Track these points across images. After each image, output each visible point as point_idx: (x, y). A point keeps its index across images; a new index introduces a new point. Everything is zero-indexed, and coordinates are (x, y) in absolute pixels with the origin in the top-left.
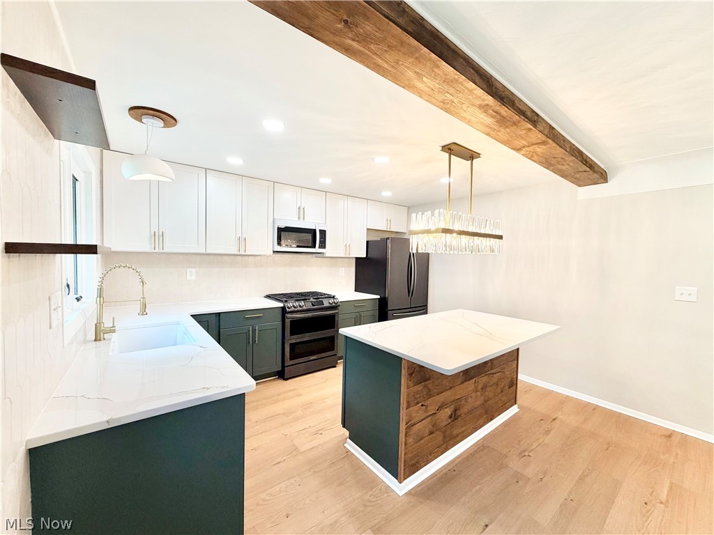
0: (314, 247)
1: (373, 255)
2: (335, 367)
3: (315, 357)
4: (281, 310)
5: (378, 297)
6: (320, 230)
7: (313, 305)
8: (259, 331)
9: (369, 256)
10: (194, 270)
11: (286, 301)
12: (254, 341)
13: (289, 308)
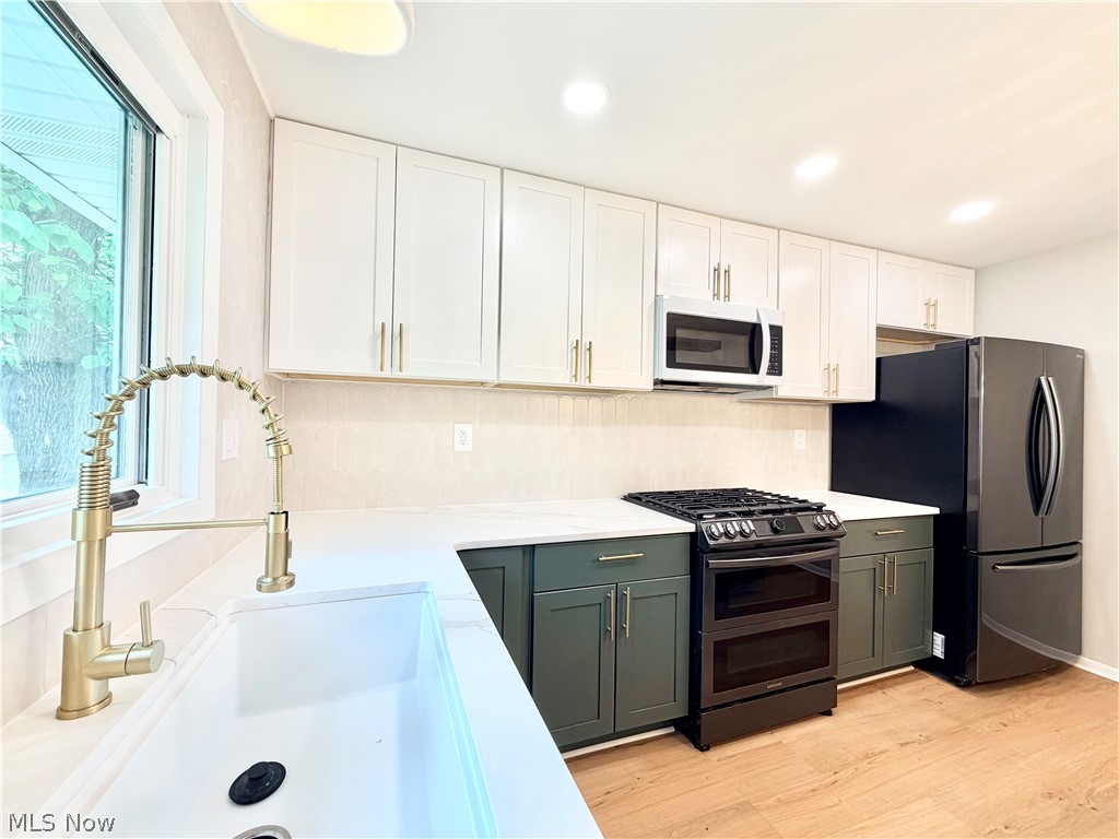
0: (755, 370)
1: (894, 395)
2: (829, 713)
3: (779, 685)
4: (687, 540)
5: (936, 511)
6: (771, 327)
7: (775, 531)
8: (633, 599)
9: (882, 398)
10: (468, 428)
11: (700, 517)
12: (620, 630)
13: (712, 536)
